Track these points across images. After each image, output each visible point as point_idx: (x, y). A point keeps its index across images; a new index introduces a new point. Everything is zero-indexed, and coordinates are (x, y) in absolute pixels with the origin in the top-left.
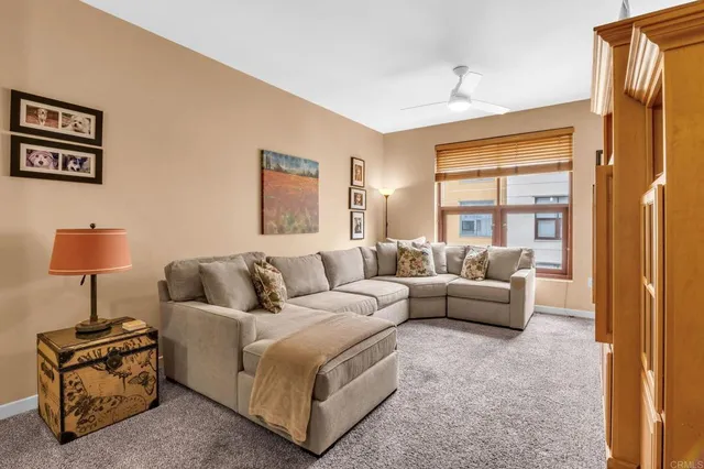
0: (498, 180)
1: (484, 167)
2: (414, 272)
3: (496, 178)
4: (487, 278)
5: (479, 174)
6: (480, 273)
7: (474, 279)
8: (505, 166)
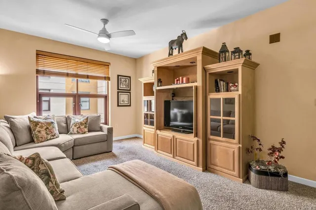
0: (77, 80)
1: (70, 72)
2: (49, 137)
3: (76, 79)
4: (89, 131)
5: (68, 75)
6: (86, 130)
7: (84, 133)
8: (80, 73)
